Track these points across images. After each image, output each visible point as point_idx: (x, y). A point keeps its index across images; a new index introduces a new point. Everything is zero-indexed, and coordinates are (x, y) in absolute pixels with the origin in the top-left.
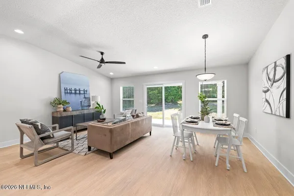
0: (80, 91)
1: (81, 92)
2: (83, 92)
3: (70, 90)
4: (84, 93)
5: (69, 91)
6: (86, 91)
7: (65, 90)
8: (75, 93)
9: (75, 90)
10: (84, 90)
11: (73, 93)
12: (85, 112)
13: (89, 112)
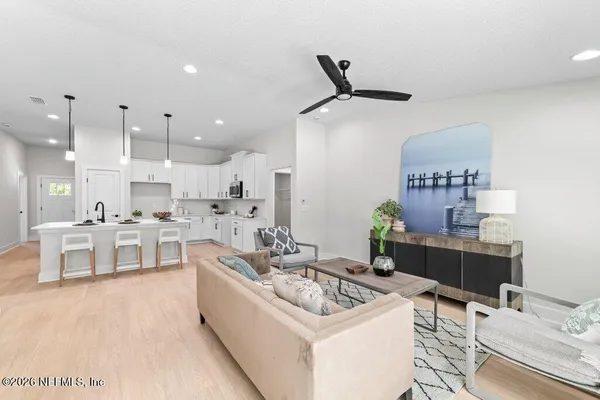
0: (449, 178)
1: (454, 181)
2: (461, 181)
3: (421, 179)
4: (466, 184)
5: (417, 183)
6: (475, 176)
7: (409, 180)
8: (435, 186)
9: (436, 178)
10: (466, 171)
11: (429, 187)
12: (430, 242)
13: (443, 246)
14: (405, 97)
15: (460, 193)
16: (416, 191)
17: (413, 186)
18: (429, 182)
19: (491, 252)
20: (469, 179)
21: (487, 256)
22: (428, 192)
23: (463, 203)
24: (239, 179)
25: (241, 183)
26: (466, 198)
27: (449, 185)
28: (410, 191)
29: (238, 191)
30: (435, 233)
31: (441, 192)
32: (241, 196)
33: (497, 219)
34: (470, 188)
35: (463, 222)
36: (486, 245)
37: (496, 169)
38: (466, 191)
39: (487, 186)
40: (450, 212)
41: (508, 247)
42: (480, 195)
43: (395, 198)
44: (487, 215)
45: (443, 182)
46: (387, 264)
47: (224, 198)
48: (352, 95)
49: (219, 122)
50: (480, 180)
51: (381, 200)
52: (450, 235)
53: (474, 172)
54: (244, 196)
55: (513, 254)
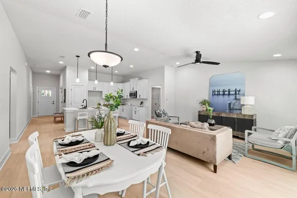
0: (229, 92)
1: (231, 93)
2: (234, 93)
3: (218, 92)
4: (236, 94)
5: (216, 93)
6: (239, 91)
7: (213, 92)
8: (224, 94)
9: (224, 91)
10: (236, 89)
11: (221, 95)
12: (223, 115)
13: (228, 116)
14: (218, 64)
15: (233, 97)
16: (216, 96)
17: (215, 94)
18: (221, 93)
19: (246, 118)
20: (237, 92)
21: (245, 119)
22: (221, 97)
23: (235, 101)
24: (135, 90)
25: (136, 92)
26: (236, 99)
27: (229, 94)
28: (214, 96)
29: (134, 95)
30: (224, 112)
31: (226, 97)
32: (136, 97)
33: (248, 106)
34: (237, 96)
35: (235, 108)
36: (245, 115)
37: (247, 89)
38: (236, 96)
39: (244, 95)
40: (230, 104)
41: (252, 116)
42: (242, 98)
43: (207, 99)
44: (244, 105)
45: (227, 93)
46: (213, 122)
47: (126, 97)
48: (201, 63)
49: (132, 66)
50: (241, 92)
51: (202, 99)
52: (230, 112)
53: (238, 90)
54: (138, 97)
55: (254, 118)
